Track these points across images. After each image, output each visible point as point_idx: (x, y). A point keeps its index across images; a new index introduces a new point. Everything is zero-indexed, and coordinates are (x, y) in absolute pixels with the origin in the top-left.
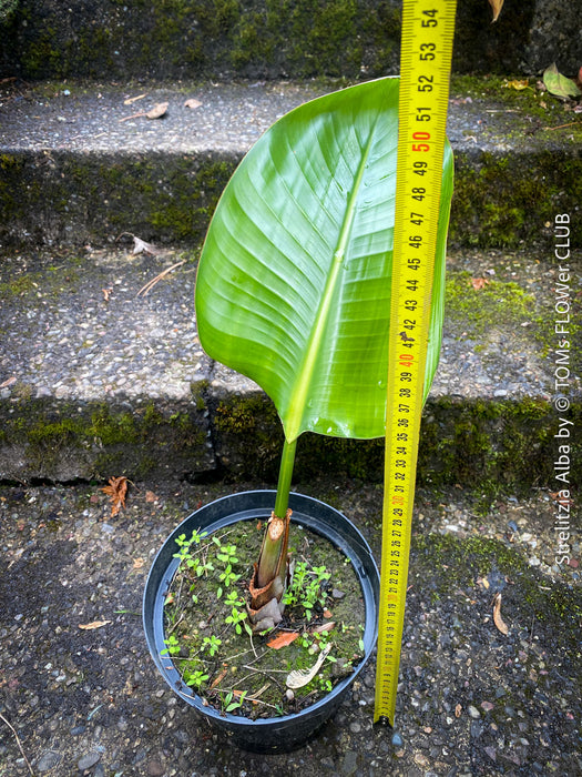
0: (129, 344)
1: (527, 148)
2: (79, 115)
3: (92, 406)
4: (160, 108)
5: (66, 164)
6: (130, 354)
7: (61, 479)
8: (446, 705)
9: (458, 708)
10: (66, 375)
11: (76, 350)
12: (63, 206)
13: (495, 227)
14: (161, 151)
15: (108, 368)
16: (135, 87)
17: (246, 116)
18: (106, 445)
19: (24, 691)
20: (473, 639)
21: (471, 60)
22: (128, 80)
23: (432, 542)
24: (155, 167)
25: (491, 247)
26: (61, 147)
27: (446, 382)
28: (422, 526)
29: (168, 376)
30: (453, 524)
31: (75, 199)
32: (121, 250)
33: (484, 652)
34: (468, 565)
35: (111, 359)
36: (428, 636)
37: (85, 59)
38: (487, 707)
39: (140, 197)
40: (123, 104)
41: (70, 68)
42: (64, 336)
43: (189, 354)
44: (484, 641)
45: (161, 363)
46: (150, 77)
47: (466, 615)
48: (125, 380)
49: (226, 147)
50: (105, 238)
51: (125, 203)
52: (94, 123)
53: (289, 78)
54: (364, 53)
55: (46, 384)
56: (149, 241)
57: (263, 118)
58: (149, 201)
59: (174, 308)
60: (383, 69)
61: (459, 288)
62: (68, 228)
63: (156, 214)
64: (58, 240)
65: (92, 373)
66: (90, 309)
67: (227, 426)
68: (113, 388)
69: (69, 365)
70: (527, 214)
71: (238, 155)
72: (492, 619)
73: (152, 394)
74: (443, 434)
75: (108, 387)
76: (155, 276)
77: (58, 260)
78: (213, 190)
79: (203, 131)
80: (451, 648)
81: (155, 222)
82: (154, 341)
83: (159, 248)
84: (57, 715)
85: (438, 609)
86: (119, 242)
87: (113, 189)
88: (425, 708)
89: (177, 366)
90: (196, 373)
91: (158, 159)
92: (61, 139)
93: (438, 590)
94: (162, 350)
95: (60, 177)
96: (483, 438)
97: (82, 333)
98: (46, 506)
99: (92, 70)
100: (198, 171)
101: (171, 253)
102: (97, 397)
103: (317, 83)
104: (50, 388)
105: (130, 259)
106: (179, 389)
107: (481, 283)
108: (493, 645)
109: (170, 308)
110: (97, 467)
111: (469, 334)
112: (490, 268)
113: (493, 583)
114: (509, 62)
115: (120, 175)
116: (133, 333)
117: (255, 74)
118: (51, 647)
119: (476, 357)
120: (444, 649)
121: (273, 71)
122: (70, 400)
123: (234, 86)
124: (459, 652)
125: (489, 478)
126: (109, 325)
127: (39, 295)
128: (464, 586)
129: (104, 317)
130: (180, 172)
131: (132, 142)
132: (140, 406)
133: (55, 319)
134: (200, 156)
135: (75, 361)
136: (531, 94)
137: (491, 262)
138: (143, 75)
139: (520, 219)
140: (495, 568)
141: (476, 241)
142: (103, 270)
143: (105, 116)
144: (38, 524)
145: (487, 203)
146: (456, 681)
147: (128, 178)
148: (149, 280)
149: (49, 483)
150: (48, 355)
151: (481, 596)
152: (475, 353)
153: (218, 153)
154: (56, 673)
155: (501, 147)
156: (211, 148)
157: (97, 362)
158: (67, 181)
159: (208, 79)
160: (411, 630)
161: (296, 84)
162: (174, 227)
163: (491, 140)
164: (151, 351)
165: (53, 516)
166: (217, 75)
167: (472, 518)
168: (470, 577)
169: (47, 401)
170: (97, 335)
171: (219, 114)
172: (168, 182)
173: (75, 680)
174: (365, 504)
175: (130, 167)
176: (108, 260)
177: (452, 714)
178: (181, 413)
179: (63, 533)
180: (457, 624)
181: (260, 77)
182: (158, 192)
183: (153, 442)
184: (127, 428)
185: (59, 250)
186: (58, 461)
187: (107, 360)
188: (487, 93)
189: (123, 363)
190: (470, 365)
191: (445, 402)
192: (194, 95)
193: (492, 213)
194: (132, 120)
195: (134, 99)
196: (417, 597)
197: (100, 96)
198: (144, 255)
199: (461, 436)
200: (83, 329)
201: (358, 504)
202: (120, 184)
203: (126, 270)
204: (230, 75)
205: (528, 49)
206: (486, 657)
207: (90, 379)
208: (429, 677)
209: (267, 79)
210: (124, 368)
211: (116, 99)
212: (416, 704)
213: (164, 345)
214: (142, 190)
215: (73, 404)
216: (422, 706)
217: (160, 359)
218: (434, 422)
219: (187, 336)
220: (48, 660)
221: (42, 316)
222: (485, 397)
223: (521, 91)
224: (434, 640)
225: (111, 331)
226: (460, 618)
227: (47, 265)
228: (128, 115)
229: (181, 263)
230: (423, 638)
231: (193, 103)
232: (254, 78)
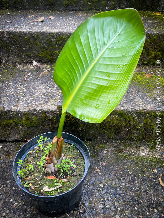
0: (35, 94)
1: (163, 33)
2: (14, 20)
3: (24, 113)
4: (42, 19)
5: (11, 35)
6: (36, 97)
7: (11, 140)
8: (146, 209)
9: (151, 210)
10: (15, 103)
11: (17, 96)
12: (9, 50)
13: (153, 58)
14: (43, 32)
15: (29, 101)
16: (31, 12)
17: (70, 22)
18: (27, 128)
19: (4, 208)
20: (153, 188)
21: (142, 6)
22: (29, 10)
23: (137, 159)
24: (41, 37)
25: (151, 65)
26: (10, 30)
27: (141, 105)
28: (133, 154)
29: (49, 104)
30: (144, 153)
31: (14, 47)
32: (28, 65)
33: (157, 192)
34: (150, 165)
35: (29, 99)
36: (138, 187)
37: (14, 3)
38: (160, 209)
39: (36, 47)
40: (28, 17)
41: (9, 5)
42: (12, 91)
43: (56, 97)
44: (157, 189)
45: (46, 100)
46: (36, 9)
47: (150, 181)
48: (35, 105)
49: (65, 31)
50: (23, 61)
51: (31, 49)
52: (19, 23)
53: (83, 10)
54: (107, 3)
55: (8, 106)
56: (38, 62)
57: (76, 22)
58: (39, 48)
59: (49, 83)
60: (113, 8)
61: (142, 77)
62: (10, 57)
63: (41, 53)
64: (6, 61)
65: (23, 103)
66: (20, 83)
67: (69, 120)
68: (31, 108)
69: (15, 100)
70: (163, 54)
71: (69, 33)
72: (159, 182)
73: (44, 109)
74: (140, 123)
75: (29, 107)
76: (41, 73)
77: (6, 68)
78: (60, 45)
79: (57, 26)
80: (146, 191)
81: (40, 55)
82: (43, 93)
83: (41, 64)
84: (16, 216)
85: (141, 179)
86: (28, 62)
87: (27, 44)
88: (140, 210)
89: (52, 100)
90: (58, 103)
91: (42, 34)
92: (9, 28)
93: (140, 173)
94: (46, 96)
95: (9, 40)
96: (153, 124)
97: (18, 90)
98: (5, 149)
99: (17, 6)
100: (55, 39)
101: (45, 66)
102: (26, 110)
103: (92, 12)
104: (9, 108)
105: (32, 68)
106: (53, 108)
107: (149, 76)
108: (160, 190)
109: (47, 83)
110: (24, 135)
111: (147, 91)
112: (151, 71)
113: (158, 171)
114: (154, 7)
115: (29, 40)
116: (36, 91)
117: (71, 9)
118: (12, 194)
119: (150, 98)
120: (144, 192)
121: (77, 8)
122: (16, 111)
123: (64, 13)
124: (149, 192)
125: (154, 138)
126: (27, 88)
127: (2, 79)
128: (149, 172)
129: (25, 86)
130: (50, 39)
131: (34, 29)
132: (40, 113)
133: (8, 86)
134: (57, 34)
135: (17, 99)
136: (162, 17)
137: (151, 70)
138: (34, 9)
139: (161, 56)
140: (158, 166)
141: (147, 63)
142: (23, 71)
143: (22, 21)
144: (3, 155)
145: (150, 50)
146: (149, 201)
147: (32, 41)
148: (39, 74)
149: (6, 141)
150: (7, 98)
151: (155, 175)
152: (149, 97)
153: (62, 33)
154: (14, 202)
155: (155, 32)
156: (60, 31)
157: (24, 99)
158: (11, 41)
159: (56, 10)
160: (133, 186)
161: (85, 13)
162: (47, 57)
163: (151, 30)
164: (43, 96)
165: (8, 152)
166: (59, 9)
167: (150, 151)
168: (151, 169)
169: (8, 112)
170: (24, 91)
171: (61, 21)
172: (45, 42)
173: (21, 204)
174: (114, 147)
175: (33, 37)
176: (24, 68)
177: (149, 211)
178: (54, 116)
179: (12, 157)
180: (148, 184)
181: (73, 10)
182: (42, 45)
183: (44, 126)
184: (35, 121)
185: (7, 65)
186: (10, 134)
187: (28, 99)
188: (148, 16)
189: (34, 100)
190: (148, 100)
191: (141, 112)
192: (52, 15)
193: (152, 54)
194: (32, 22)
195: (32, 16)
196: (134, 176)
197: (20, 15)
198: (36, 67)
199: (146, 124)
200: (18, 89)
201: (111, 147)
202: (29, 43)
203: (31, 71)
204: (63, 9)
205: (160, 3)
206: (158, 194)
207: (23, 105)
208: (140, 200)
209: (75, 11)
210: (34, 101)
211: (25, 16)
212: (137, 209)
213: (47, 94)
214: (37, 45)
215: (17, 113)
216: (138, 209)
217: (46, 99)
218: (137, 119)
219: (54, 92)
220: (11, 198)
221: (4, 85)
222: (154, 110)
223: (159, 16)
224: (141, 189)
225: (28, 90)
226: (148, 182)
227: (3, 69)
228: (30, 21)
229: (49, 69)
230: (137, 188)
231: (52, 18)
232: (71, 10)
